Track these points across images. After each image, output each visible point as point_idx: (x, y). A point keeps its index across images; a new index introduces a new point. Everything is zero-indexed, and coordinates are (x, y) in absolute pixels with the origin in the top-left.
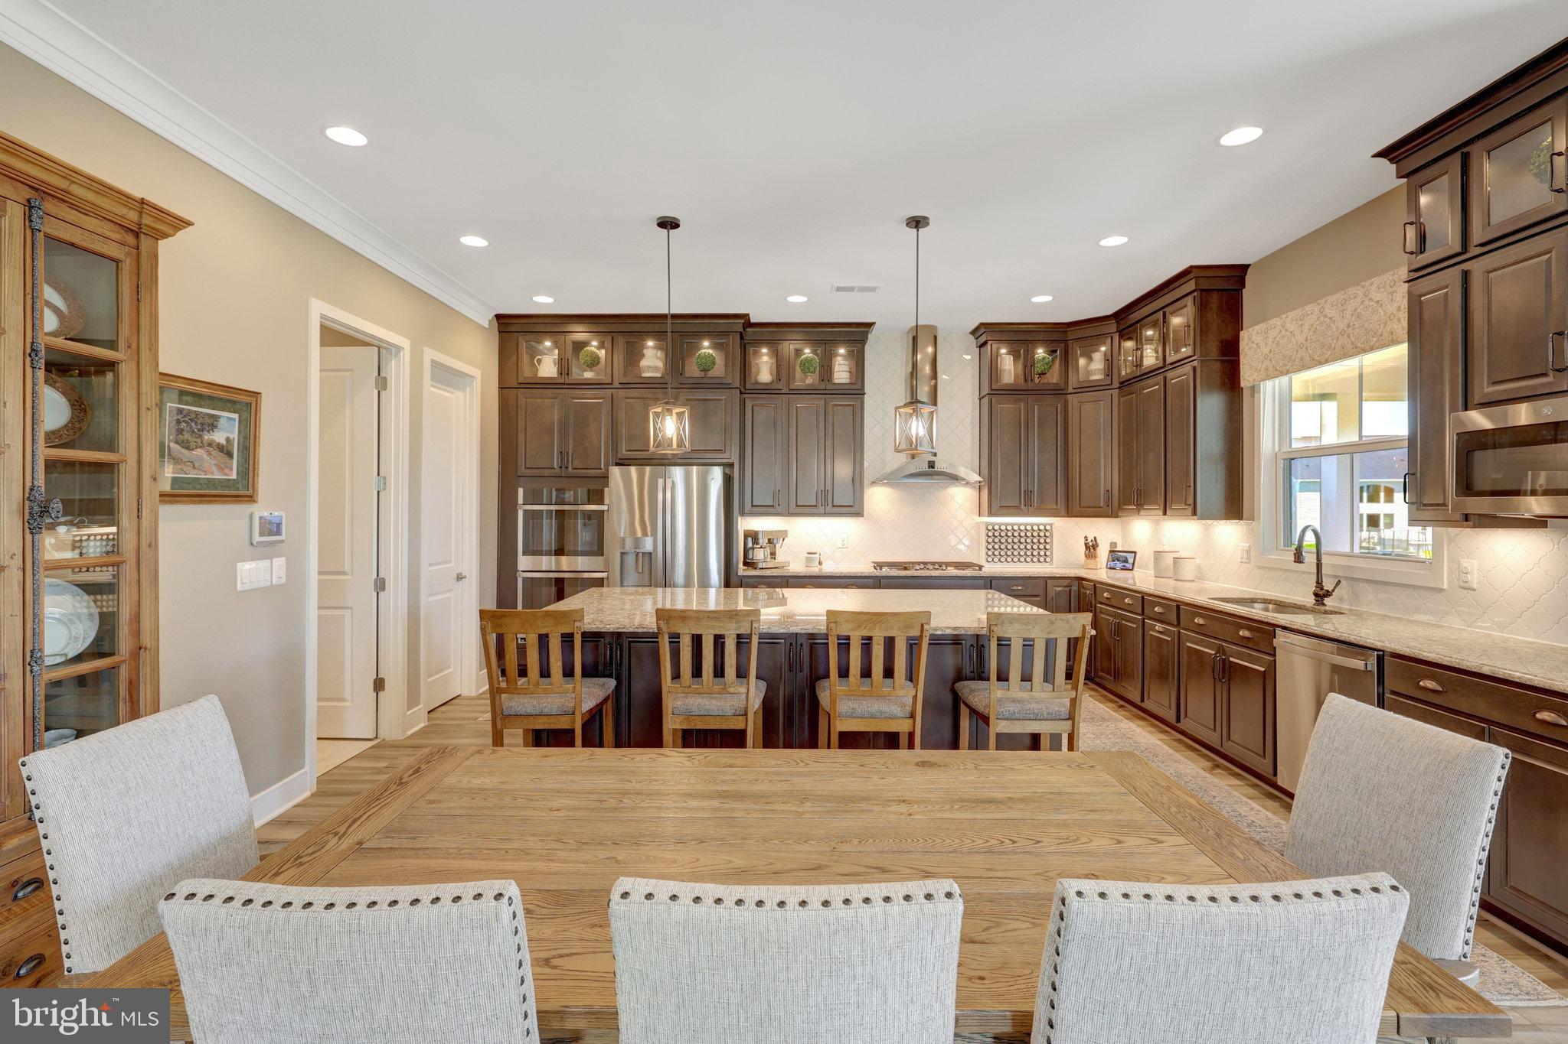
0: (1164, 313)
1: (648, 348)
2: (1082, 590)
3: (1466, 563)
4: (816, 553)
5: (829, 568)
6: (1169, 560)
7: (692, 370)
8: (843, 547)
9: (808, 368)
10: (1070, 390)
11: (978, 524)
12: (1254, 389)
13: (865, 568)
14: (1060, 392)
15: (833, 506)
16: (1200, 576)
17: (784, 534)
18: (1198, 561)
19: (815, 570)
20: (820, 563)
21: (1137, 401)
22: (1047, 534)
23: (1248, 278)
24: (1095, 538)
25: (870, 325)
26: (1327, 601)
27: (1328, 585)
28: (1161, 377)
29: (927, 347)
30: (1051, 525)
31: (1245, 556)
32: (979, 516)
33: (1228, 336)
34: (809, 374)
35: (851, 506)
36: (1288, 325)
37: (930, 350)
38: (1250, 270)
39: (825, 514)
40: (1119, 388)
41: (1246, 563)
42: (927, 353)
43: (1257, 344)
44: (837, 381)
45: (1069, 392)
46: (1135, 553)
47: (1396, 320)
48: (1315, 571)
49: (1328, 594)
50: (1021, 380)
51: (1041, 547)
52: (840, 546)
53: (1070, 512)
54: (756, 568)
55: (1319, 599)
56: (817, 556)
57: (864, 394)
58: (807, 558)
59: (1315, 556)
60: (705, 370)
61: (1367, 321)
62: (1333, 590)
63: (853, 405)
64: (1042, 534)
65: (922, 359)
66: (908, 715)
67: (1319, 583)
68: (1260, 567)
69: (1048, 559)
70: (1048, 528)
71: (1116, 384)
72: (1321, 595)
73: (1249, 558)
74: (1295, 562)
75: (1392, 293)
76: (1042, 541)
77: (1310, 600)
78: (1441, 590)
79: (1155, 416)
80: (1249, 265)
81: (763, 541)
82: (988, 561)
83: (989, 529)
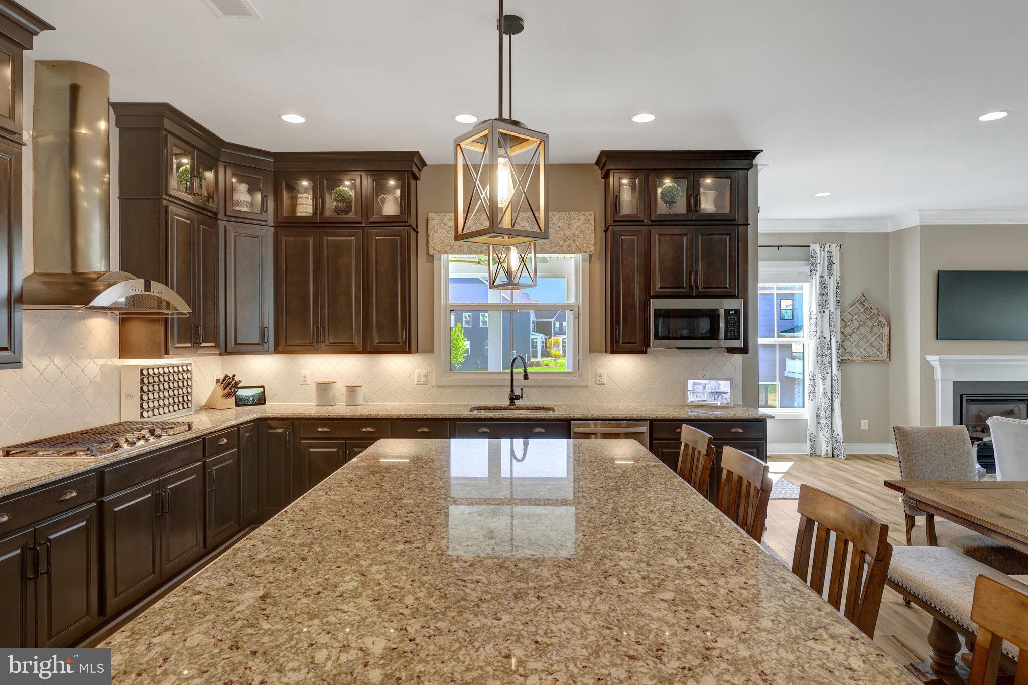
3: (599, 371)
10: (221, 216)
12: (431, 258)
22: (189, 375)
26: (516, 402)
27: (517, 392)
28: (358, 232)
30: (190, 364)
31: (423, 379)
32: (121, 358)
40: (274, 226)
41: (425, 384)
47: (572, 240)
48: (510, 384)
49: (518, 398)
51: (185, 391)
53: (224, 350)
55: (512, 401)
59: (510, 375)
62: (522, 395)
64: (185, 376)
67: (512, 391)
68: (439, 387)
69: (190, 404)
70: (189, 368)
71: (271, 222)
72: (513, 398)
73: (427, 381)
75: (569, 225)
76: (185, 384)
77: (506, 403)
78: (586, 387)
82: (142, 416)
83: (142, 374)
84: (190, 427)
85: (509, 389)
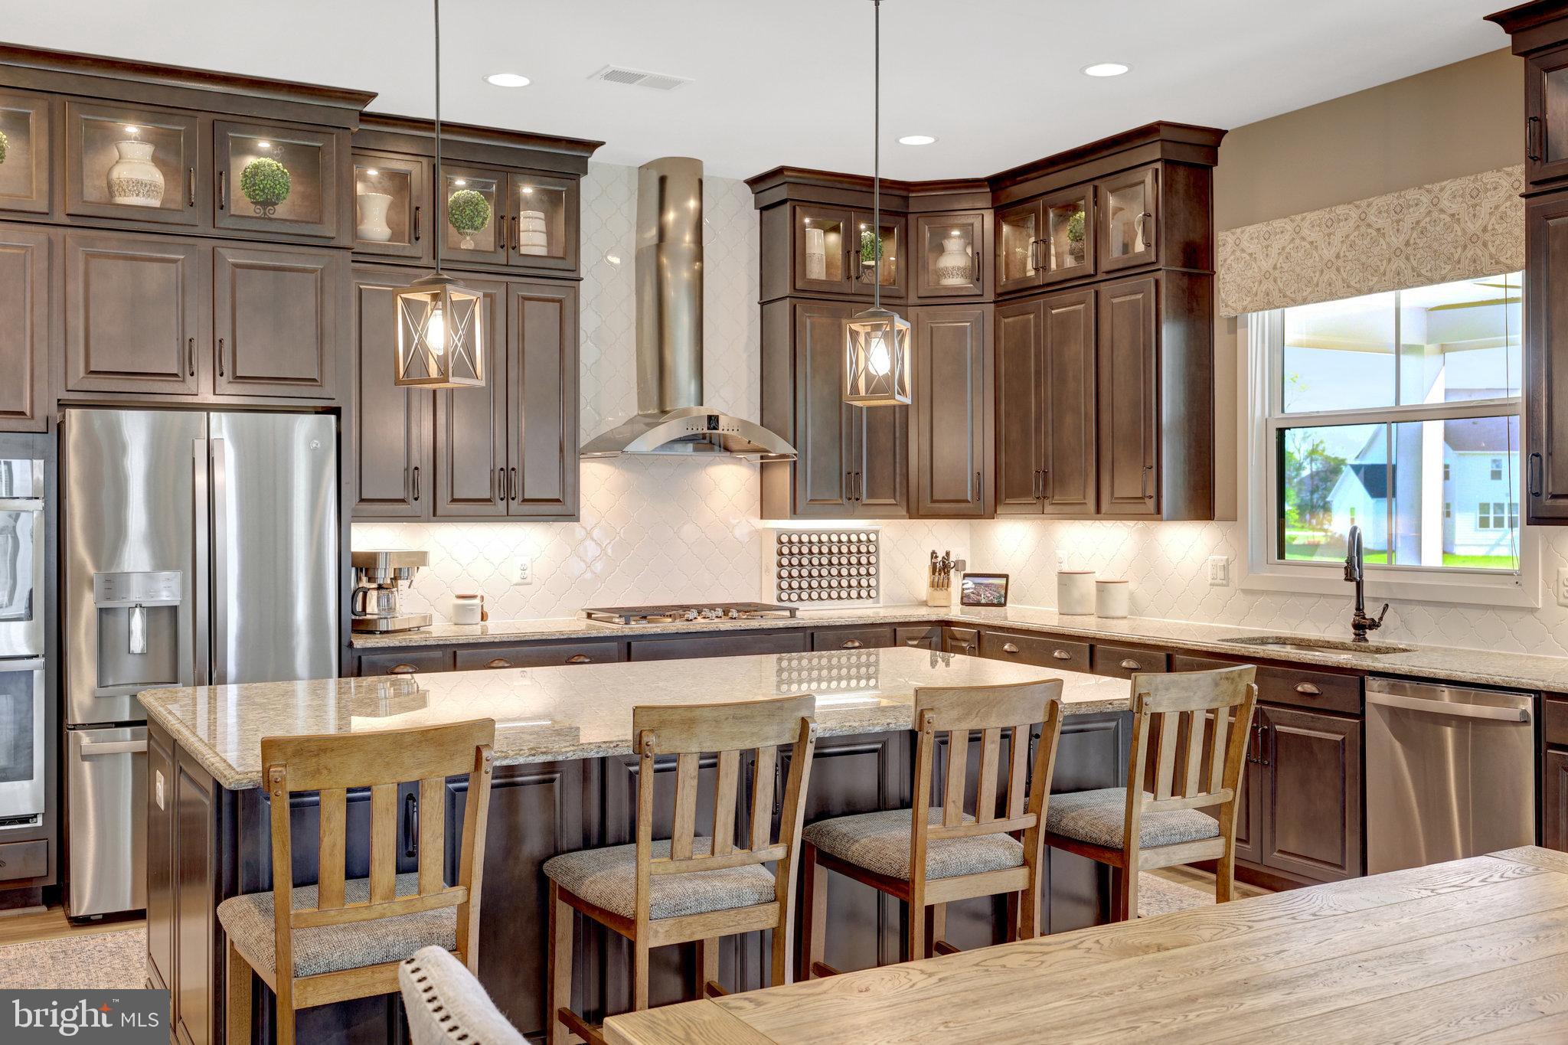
0: (1096, 188)
1: (127, 138)
2: (949, 641)
4: (474, 597)
5: (500, 626)
6: (1088, 587)
7: (240, 201)
8: (524, 582)
9: (471, 219)
10: (913, 299)
11: (760, 534)
12: (1233, 323)
13: (568, 622)
14: (898, 302)
15: (524, 500)
16: (1136, 609)
17: (420, 558)
18: (1132, 586)
19: (473, 631)
20: (484, 617)
21: (1037, 325)
22: (872, 549)
23: (1222, 151)
24: (948, 554)
25: (591, 146)
26: (1370, 634)
27: (1371, 612)
28: (1090, 292)
29: (686, 198)
30: (876, 532)
31: (1221, 574)
32: (762, 518)
33: (1196, 237)
34: (469, 231)
35: (558, 500)
36: (1305, 232)
37: (692, 204)
38: (1225, 140)
39: (508, 517)
40: (994, 302)
41: (1222, 585)
42: (687, 210)
43: (1251, 255)
44: (523, 250)
45: (910, 302)
46: (1006, 576)
48: (1354, 594)
49: (1374, 625)
50: (838, 275)
51: (863, 571)
52: (520, 581)
53: (915, 512)
54: (372, 632)
55: (1361, 632)
56: (477, 601)
57: (579, 280)
58: (458, 607)
60: (267, 203)
61: (1435, 239)
62: (1381, 619)
63: (560, 301)
64: (863, 549)
65: (678, 222)
66: (1020, 861)
67: (1359, 608)
68: (1246, 592)
69: (873, 593)
70: (873, 537)
71: (990, 296)
72: (1361, 627)
73: (1226, 577)
74: (1346, 579)
76: (864, 560)
77: (1348, 635)
78: (1536, 611)
79: (1078, 351)
80: (1226, 131)
81: (384, 575)
82: (780, 600)
83: (780, 542)
84: (793, 614)
85: (1353, 603)
